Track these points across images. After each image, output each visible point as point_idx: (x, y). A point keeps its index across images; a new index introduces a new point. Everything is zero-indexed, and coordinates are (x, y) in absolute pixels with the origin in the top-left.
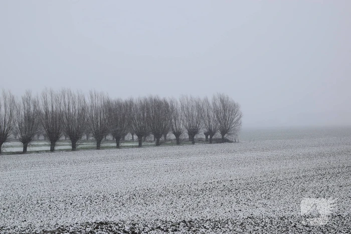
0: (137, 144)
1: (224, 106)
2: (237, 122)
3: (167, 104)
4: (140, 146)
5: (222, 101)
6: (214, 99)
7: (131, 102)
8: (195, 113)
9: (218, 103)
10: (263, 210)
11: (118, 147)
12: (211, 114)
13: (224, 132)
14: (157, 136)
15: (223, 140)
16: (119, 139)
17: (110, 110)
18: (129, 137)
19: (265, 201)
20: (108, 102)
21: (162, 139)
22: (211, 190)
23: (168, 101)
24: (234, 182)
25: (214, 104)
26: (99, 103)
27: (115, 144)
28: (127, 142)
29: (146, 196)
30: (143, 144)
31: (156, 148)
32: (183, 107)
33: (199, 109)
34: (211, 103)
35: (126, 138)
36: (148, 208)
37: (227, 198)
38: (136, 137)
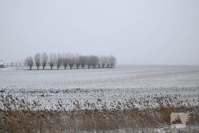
0: (88, 68)
1: (112, 58)
2: (115, 63)
3: (96, 57)
4: (89, 68)
5: (112, 57)
6: (110, 56)
7: (87, 56)
8: (104, 60)
9: (111, 57)
10: (122, 86)
11: (83, 68)
12: (109, 60)
13: (112, 65)
14: (94, 66)
15: (111, 68)
16: (83, 66)
17: (81, 59)
18: (86, 66)
19: (122, 84)
20: (81, 56)
21: (95, 67)
22: (108, 81)
23: (97, 56)
24: (114, 79)
25: (109, 58)
26: (78, 57)
27: (82, 68)
28: (86, 67)
29: (90, 82)
30: (90, 68)
31: (93, 69)
32: (101, 58)
33: (105, 59)
34: (108, 57)
35: (85, 66)
36: (91, 85)
37: (112, 83)
38: (88, 66)
